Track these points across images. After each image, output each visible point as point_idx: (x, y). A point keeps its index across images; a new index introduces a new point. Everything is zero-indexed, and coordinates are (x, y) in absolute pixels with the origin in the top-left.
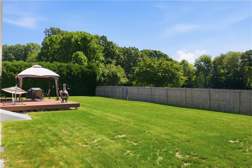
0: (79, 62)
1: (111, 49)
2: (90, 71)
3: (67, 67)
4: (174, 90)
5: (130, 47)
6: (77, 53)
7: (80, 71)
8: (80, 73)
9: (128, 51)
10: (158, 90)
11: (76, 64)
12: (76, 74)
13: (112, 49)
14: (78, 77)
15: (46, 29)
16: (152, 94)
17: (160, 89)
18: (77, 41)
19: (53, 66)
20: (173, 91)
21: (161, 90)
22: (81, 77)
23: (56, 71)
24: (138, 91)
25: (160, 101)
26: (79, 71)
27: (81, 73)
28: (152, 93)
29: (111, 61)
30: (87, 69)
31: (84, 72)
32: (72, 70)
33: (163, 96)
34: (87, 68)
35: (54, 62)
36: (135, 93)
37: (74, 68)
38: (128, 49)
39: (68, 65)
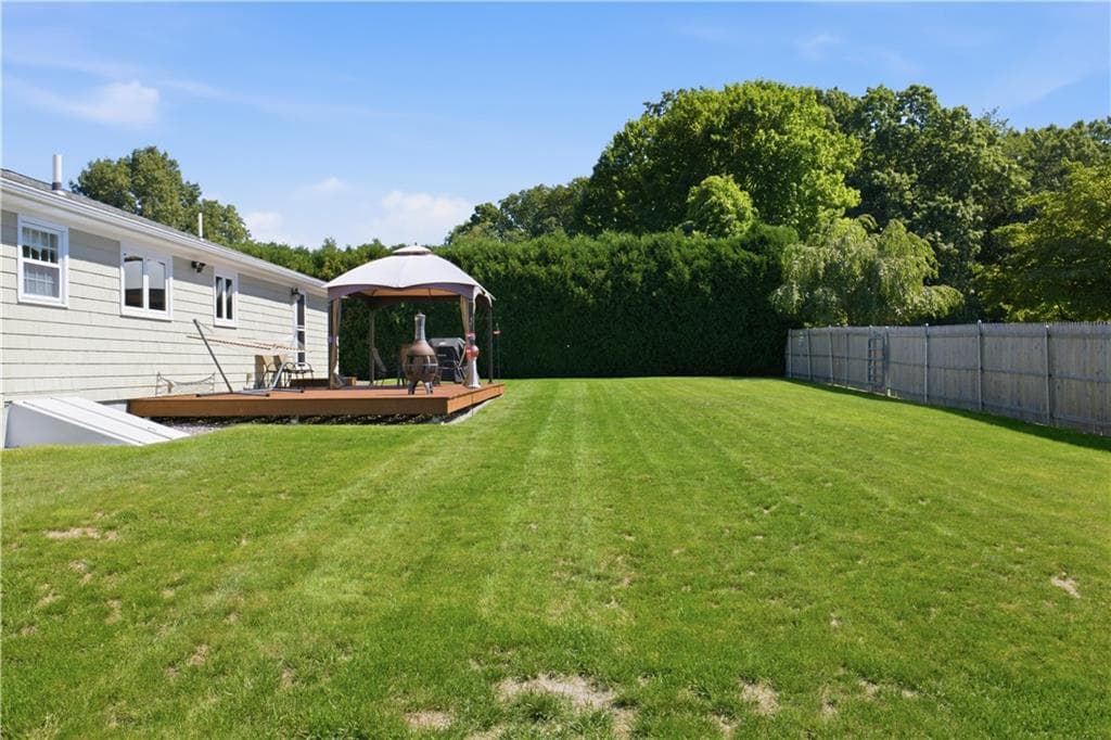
0: (711, 219)
1: (955, 149)
2: (756, 258)
3: (651, 251)
4: (1084, 336)
5: (1079, 125)
6: (705, 184)
7: (706, 261)
8: (703, 271)
9: (1063, 145)
10: (1009, 340)
11: (694, 232)
12: (687, 277)
13: (956, 145)
14: (693, 289)
15: (647, 104)
16: (985, 368)
17: (1021, 336)
18: (710, 129)
19: (593, 251)
20: (1079, 342)
21: (1026, 341)
22: (708, 289)
23: (603, 269)
24: (928, 346)
25: (1019, 404)
26: (702, 262)
27: (711, 271)
28: (987, 356)
29: (950, 206)
30: (744, 254)
31: (727, 267)
32: (670, 260)
33: (1033, 374)
34: (744, 246)
35: (605, 232)
36: (917, 362)
37: (679, 251)
38: (1066, 136)
39: (656, 242)
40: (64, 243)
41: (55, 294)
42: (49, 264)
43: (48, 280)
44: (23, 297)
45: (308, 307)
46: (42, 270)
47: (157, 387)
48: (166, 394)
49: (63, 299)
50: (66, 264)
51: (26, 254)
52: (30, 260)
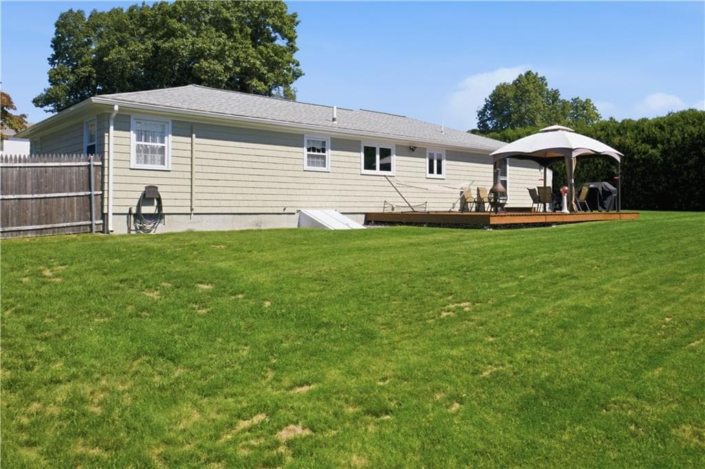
40: (328, 144)
41: (325, 166)
42: (321, 154)
43: (320, 160)
44: (306, 168)
45: (510, 166)
46: (318, 157)
47: (384, 207)
48: (390, 211)
49: (328, 167)
50: (329, 153)
51: (309, 150)
52: (311, 153)
